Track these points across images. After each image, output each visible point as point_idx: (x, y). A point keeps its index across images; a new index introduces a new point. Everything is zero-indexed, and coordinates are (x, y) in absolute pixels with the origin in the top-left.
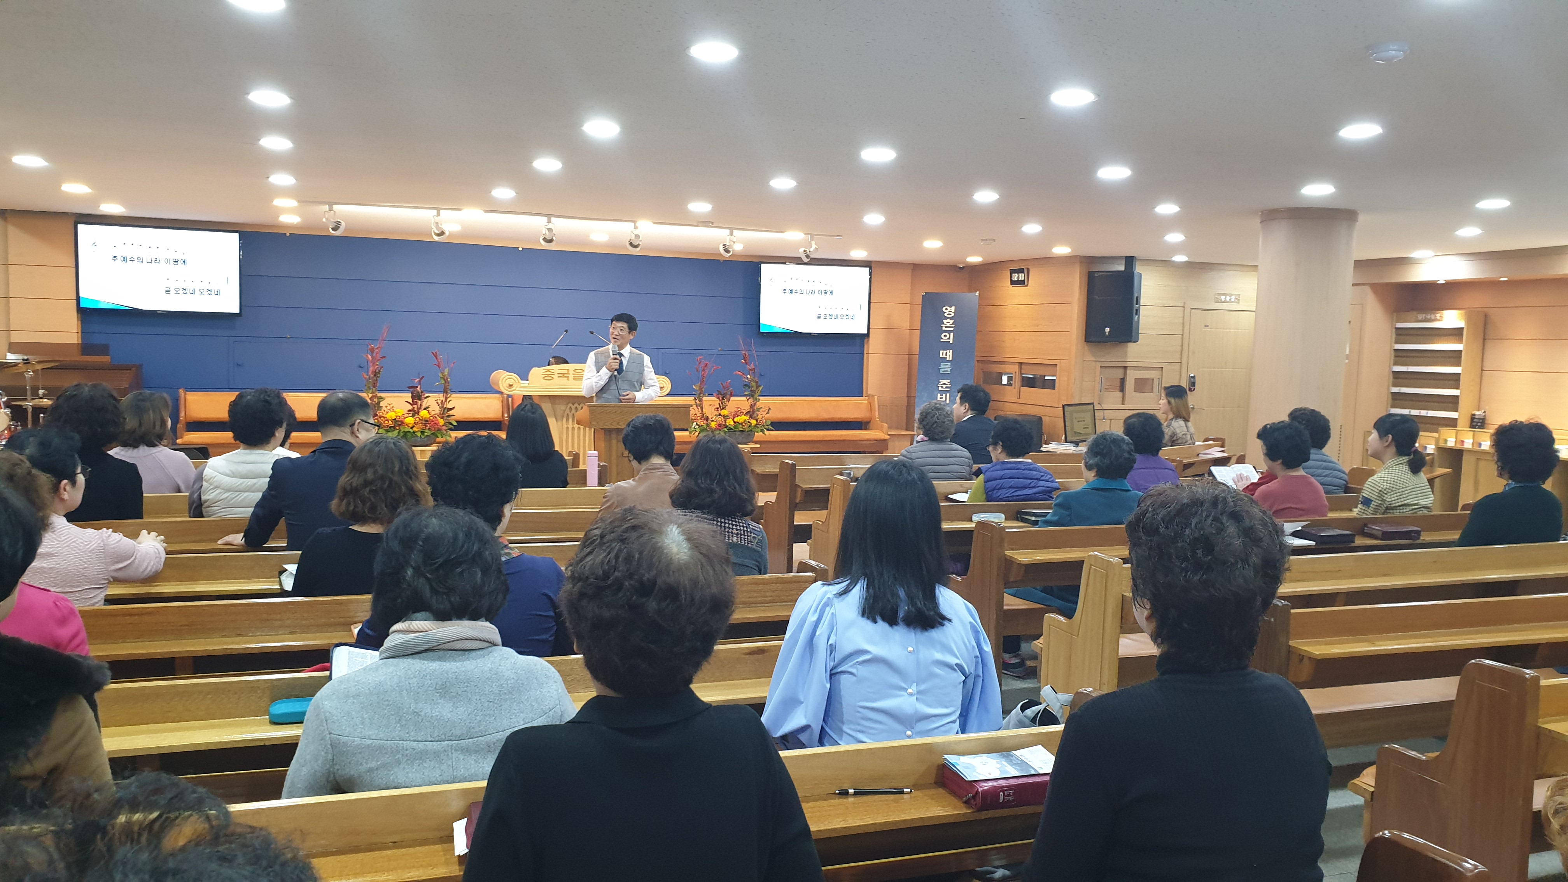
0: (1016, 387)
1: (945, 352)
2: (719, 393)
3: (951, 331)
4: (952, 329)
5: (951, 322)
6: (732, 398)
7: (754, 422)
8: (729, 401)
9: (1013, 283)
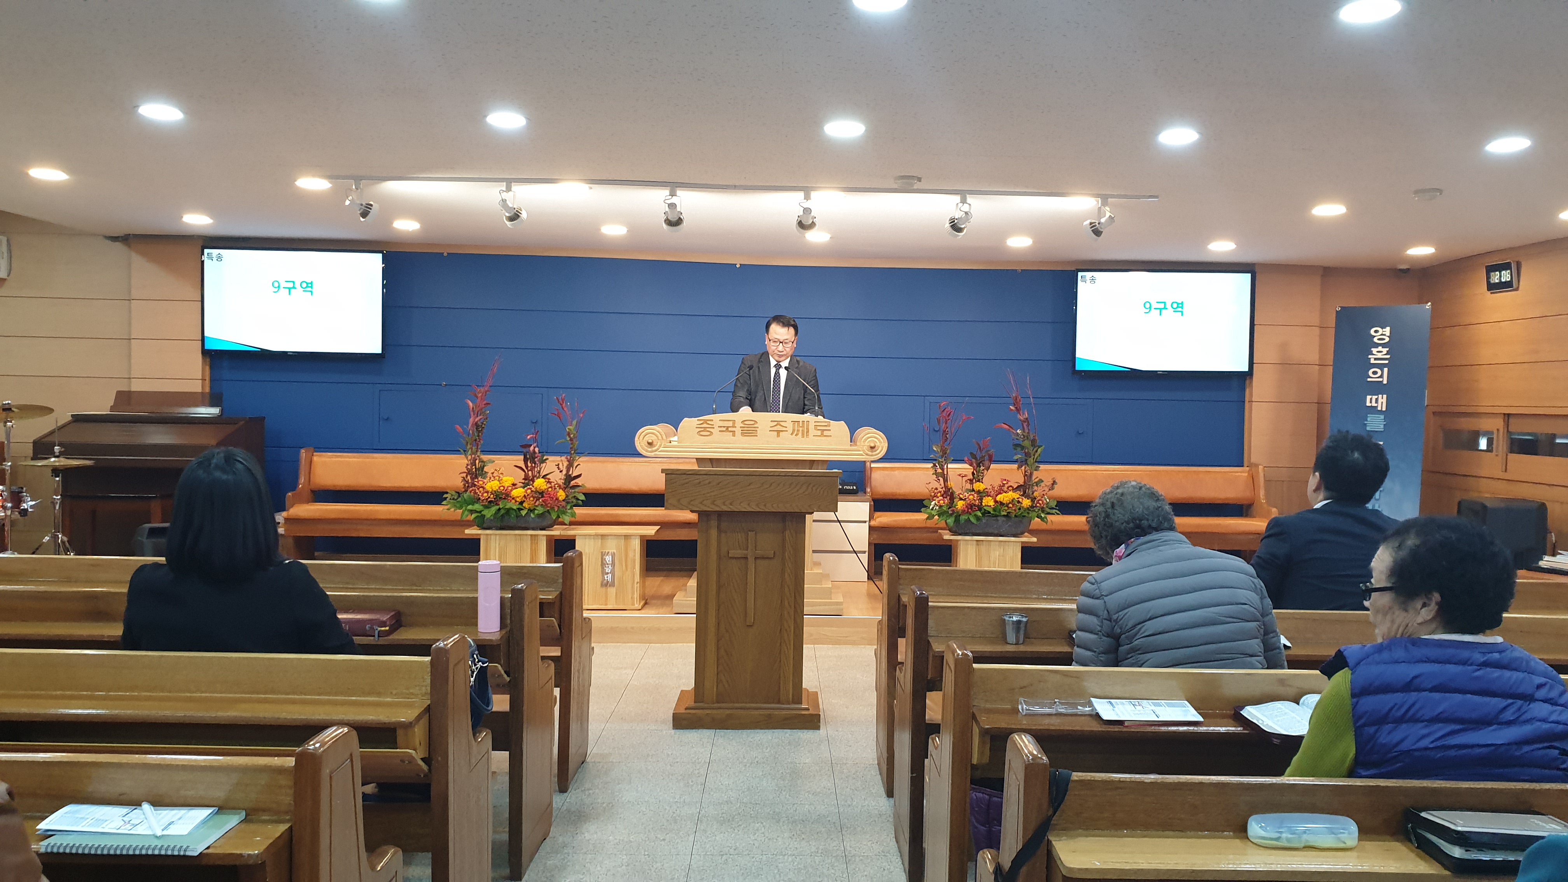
0: (1500, 453)
1: (1374, 397)
2: (973, 456)
3: (1384, 365)
4: (1387, 362)
5: (1385, 350)
6: (992, 466)
7: (1026, 503)
8: (988, 469)
9: (1493, 287)
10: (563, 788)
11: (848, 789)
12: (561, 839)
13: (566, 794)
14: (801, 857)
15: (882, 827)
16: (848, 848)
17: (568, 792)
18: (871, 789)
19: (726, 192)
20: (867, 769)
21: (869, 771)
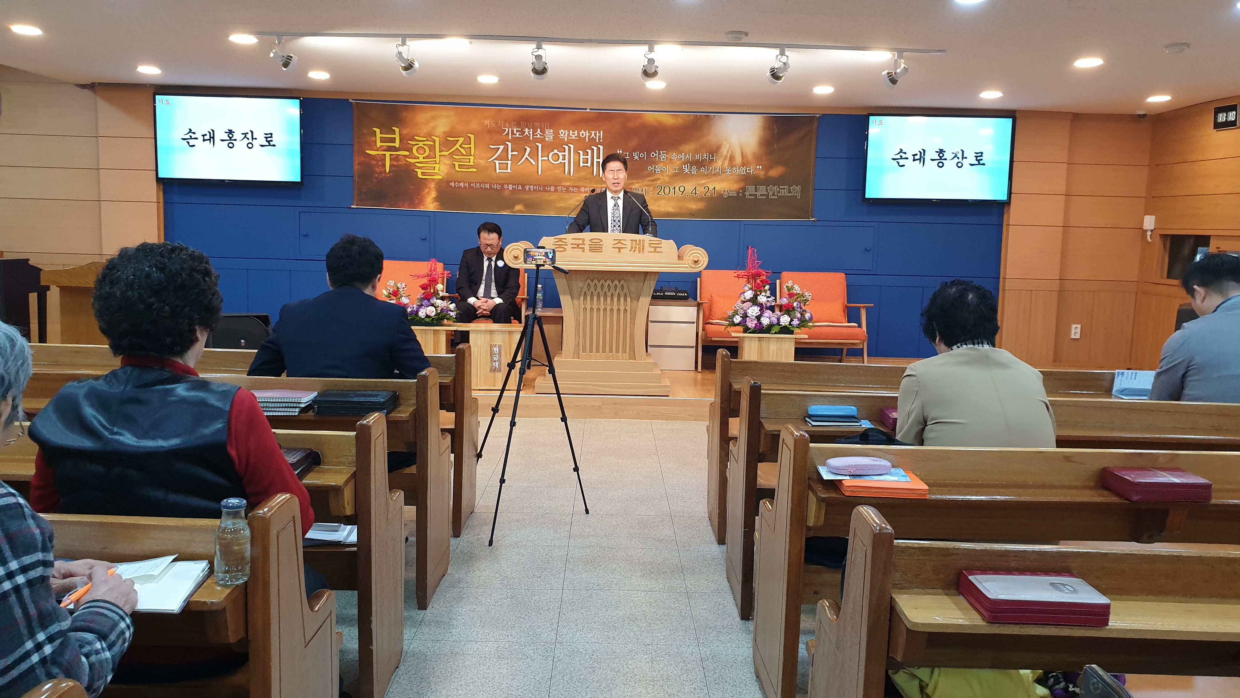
9: (1219, 126)
10: (457, 533)
11: (686, 537)
12: (457, 575)
13: (458, 538)
14: (651, 593)
15: (715, 569)
16: (689, 585)
17: (461, 536)
18: (704, 537)
19: (583, 45)
20: (700, 521)
21: (702, 522)
